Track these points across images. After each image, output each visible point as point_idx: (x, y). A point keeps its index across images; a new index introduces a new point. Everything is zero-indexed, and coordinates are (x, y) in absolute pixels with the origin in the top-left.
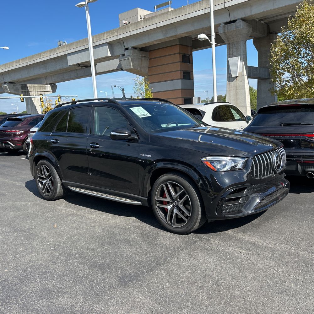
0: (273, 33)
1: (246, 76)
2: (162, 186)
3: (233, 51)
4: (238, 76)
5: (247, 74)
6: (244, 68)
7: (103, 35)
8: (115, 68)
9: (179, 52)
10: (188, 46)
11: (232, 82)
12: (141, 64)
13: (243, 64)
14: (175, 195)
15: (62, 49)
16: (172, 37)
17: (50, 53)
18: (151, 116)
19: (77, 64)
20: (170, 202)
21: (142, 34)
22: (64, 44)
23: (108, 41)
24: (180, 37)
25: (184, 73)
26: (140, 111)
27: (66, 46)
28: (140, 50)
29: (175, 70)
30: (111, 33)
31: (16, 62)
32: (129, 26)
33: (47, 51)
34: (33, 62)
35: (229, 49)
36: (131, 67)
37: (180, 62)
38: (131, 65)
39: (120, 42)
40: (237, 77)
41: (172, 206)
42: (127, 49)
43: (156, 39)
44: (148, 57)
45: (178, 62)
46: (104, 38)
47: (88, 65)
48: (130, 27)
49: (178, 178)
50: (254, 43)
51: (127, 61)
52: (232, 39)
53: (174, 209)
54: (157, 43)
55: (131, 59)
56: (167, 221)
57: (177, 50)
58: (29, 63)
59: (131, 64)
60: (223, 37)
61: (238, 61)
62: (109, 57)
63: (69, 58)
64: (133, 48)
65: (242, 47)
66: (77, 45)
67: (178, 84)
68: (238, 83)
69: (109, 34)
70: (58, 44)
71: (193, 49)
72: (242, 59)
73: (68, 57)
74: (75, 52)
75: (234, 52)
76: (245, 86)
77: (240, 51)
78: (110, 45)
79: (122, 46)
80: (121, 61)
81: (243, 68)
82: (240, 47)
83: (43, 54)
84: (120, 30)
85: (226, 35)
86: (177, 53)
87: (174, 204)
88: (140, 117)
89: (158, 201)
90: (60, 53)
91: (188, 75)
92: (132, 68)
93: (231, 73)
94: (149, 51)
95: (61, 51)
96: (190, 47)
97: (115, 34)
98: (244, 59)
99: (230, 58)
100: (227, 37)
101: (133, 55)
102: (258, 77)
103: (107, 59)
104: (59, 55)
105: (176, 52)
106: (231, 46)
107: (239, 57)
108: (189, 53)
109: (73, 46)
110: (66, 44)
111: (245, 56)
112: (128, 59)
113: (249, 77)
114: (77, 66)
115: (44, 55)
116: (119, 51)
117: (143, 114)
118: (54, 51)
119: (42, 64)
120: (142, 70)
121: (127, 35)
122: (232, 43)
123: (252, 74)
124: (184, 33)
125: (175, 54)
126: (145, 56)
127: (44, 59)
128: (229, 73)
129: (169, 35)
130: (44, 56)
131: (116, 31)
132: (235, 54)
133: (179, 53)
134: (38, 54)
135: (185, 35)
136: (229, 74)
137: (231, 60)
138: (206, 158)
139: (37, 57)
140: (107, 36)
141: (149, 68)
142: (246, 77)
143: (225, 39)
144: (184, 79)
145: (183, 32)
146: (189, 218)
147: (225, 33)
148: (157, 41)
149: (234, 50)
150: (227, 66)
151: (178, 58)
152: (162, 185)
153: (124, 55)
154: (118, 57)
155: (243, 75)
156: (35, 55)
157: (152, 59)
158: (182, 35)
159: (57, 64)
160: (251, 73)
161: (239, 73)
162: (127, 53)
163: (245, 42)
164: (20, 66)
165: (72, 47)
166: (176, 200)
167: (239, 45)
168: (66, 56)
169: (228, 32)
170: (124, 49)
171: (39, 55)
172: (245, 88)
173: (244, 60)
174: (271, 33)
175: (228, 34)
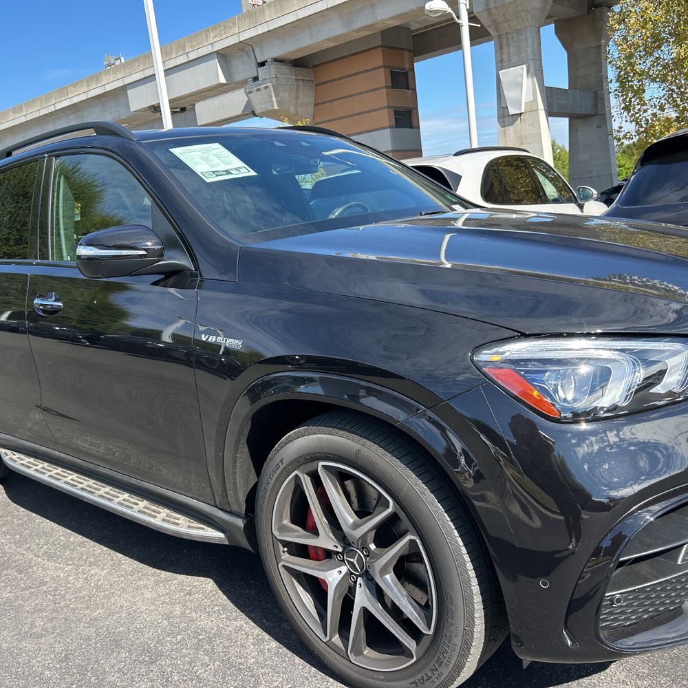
0: (601, 6)
1: (543, 111)
2: (298, 483)
3: (509, 53)
4: (523, 111)
5: (544, 106)
6: (536, 91)
7: (204, 35)
8: (239, 112)
9: (382, 64)
10: (404, 50)
11: (511, 128)
12: (297, 98)
13: (533, 83)
14: (356, 526)
15: (113, 73)
16: (366, 28)
17: (88, 86)
18: (255, 174)
19: (150, 107)
20: (337, 553)
21: (295, 27)
22: (118, 62)
23: (218, 47)
24: (384, 27)
25: (396, 113)
26: (212, 157)
27: (123, 66)
28: (293, 66)
29: (376, 107)
30: (222, 28)
31: (14, 111)
32: (263, 10)
33: (81, 81)
34: (52, 109)
35: (500, 48)
36: (273, 106)
37: (386, 87)
38: (272, 102)
39: (244, 47)
40: (521, 114)
41: (344, 569)
42: (262, 64)
43: (329, 36)
44: (312, 81)
45: (382, 88)
46: (207, 41)
47: (176, 108)
48: (267, 12)
49: (365, 451)
50: (556, 33)
51: (263, 92)
52: (505, 25)
53: (356, 582)
54: (331, 45)
55: (273, 87)
56: (326, 635)
57: (377, 59)
58: (43, 112)
59: (274, 99)
60: (485, 20)
61: (522, 76)
62: (222, 85)
63: (131, 93)
64: (276, 60)
65: (530, 42)
66: (147, 62)
67: (385, 139)
68: (525, 129)
69: (218, 32)
70: (105, 63)
71: (415, 56)
72: (532, 70)
73: (128, 92)
74: (145, 78)
75: (511, 54)
76: (540, 134)
77: (527, 52)
78: (224, 56)
79: (250, 59)
80: (250, 92)
81: (534, 91)
82: (527, 42)
83: (72, 88)
84: (243, 19)
85: (492, 14)
86: (379, 68)
87: (352, 564)
88: (208, 181)
89: (286, 544)
90: (110, 83)
91: (406, 118)
92: (276, 108)
93: (507, 107)
94: (314, 66)
95: (112, 78)
96: (409, 50)
97: (232, 32)
98: (535, 70)
99: (502, 69)
100: (494, 21)
101: (276, 77)
102: (570, 112)
103: (217, 90)
104: (109, 88)
105: (377, 65)
106: (505, 43)
107: (525, 66)
108: (407, 66)
109: (138, 66)
110: (123, 61)
111: (538, 63)
112: (266, 87)
113: (550, 113)
114: (153, 112)
115: (74, 89)
116: (244, 69)
117: (222, 167)
118: (97, 79)
119: (72, 112)
120: (300, 110)
121: (261, 30)
122: (507, 33)
123: (555, 106)
124: (393, 18)
125: (375, 69)
126: (304, 78)
127: (75, 100)
128: (503, 105)
129: (357, 25)
130: (76, 93)
131: (235, 24)
132: (514, 59)
133: (384, 66)
134: (63, 89)
135: (395, 23)
136: (503, 108)
137: (507, 75)
138: (501, 349)
139: (60, 97)
140: (216, 37)
141: (315, 105)
142: (542, 114)
143: (489, 26)
144: (397, 126)
145: (391, 15)
146: (425, 642)
147: (488, 10)
148: (329, 40)
149: (512, 50)
150: (497, 89)
151: (381, 78)
152: (297, 476)
153: (256, 79)
154: (242, 84)
155: (535, 109)
156: (54, 92)
157: (320, 84)
158: (390, 22)
159: (106, 110)
160: (555, 103)
161: (525, 106)
162: (262, 73)
163: (537, 29)
164: (22, 120)
165: (136, 67)
166: (364, 547)
167: (524, 37)
168: (124, 89)
169: (496, 7)
170: (254, 65)
171: (63, 91)
172: (541, 141)
173: (537, 72)
174: (596, 6)
175: (497, 13)
